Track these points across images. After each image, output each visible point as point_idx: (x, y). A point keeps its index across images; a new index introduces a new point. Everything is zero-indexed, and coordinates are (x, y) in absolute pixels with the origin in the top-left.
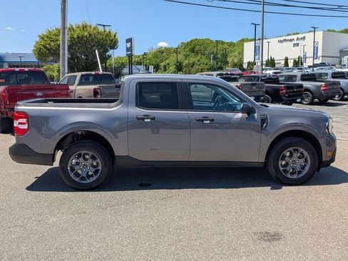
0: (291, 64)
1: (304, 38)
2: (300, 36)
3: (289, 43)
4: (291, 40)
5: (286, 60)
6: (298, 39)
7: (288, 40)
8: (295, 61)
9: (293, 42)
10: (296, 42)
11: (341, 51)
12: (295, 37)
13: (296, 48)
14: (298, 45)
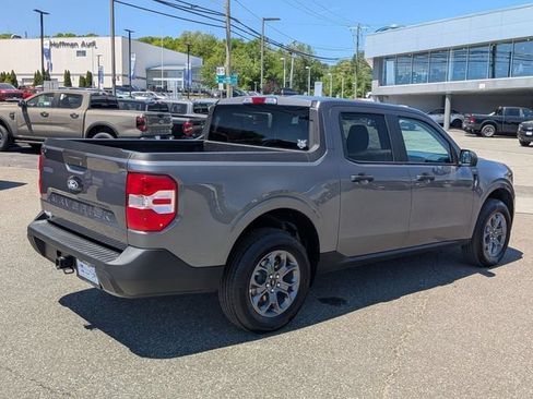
0: (75, 82)
1: (93, 44)
2: (88, 40)
3: (69, 48)
4: (73, 45)
5: (67, 75)
6: (83, 44)
7: (68, 44)
8: (82, 78)
9: (76, 49)
10: (80, 49)
11: (148, 70)
12: (79, 41)
13: (81, 57)
14: (84, 53)
